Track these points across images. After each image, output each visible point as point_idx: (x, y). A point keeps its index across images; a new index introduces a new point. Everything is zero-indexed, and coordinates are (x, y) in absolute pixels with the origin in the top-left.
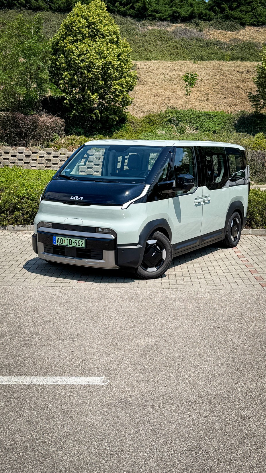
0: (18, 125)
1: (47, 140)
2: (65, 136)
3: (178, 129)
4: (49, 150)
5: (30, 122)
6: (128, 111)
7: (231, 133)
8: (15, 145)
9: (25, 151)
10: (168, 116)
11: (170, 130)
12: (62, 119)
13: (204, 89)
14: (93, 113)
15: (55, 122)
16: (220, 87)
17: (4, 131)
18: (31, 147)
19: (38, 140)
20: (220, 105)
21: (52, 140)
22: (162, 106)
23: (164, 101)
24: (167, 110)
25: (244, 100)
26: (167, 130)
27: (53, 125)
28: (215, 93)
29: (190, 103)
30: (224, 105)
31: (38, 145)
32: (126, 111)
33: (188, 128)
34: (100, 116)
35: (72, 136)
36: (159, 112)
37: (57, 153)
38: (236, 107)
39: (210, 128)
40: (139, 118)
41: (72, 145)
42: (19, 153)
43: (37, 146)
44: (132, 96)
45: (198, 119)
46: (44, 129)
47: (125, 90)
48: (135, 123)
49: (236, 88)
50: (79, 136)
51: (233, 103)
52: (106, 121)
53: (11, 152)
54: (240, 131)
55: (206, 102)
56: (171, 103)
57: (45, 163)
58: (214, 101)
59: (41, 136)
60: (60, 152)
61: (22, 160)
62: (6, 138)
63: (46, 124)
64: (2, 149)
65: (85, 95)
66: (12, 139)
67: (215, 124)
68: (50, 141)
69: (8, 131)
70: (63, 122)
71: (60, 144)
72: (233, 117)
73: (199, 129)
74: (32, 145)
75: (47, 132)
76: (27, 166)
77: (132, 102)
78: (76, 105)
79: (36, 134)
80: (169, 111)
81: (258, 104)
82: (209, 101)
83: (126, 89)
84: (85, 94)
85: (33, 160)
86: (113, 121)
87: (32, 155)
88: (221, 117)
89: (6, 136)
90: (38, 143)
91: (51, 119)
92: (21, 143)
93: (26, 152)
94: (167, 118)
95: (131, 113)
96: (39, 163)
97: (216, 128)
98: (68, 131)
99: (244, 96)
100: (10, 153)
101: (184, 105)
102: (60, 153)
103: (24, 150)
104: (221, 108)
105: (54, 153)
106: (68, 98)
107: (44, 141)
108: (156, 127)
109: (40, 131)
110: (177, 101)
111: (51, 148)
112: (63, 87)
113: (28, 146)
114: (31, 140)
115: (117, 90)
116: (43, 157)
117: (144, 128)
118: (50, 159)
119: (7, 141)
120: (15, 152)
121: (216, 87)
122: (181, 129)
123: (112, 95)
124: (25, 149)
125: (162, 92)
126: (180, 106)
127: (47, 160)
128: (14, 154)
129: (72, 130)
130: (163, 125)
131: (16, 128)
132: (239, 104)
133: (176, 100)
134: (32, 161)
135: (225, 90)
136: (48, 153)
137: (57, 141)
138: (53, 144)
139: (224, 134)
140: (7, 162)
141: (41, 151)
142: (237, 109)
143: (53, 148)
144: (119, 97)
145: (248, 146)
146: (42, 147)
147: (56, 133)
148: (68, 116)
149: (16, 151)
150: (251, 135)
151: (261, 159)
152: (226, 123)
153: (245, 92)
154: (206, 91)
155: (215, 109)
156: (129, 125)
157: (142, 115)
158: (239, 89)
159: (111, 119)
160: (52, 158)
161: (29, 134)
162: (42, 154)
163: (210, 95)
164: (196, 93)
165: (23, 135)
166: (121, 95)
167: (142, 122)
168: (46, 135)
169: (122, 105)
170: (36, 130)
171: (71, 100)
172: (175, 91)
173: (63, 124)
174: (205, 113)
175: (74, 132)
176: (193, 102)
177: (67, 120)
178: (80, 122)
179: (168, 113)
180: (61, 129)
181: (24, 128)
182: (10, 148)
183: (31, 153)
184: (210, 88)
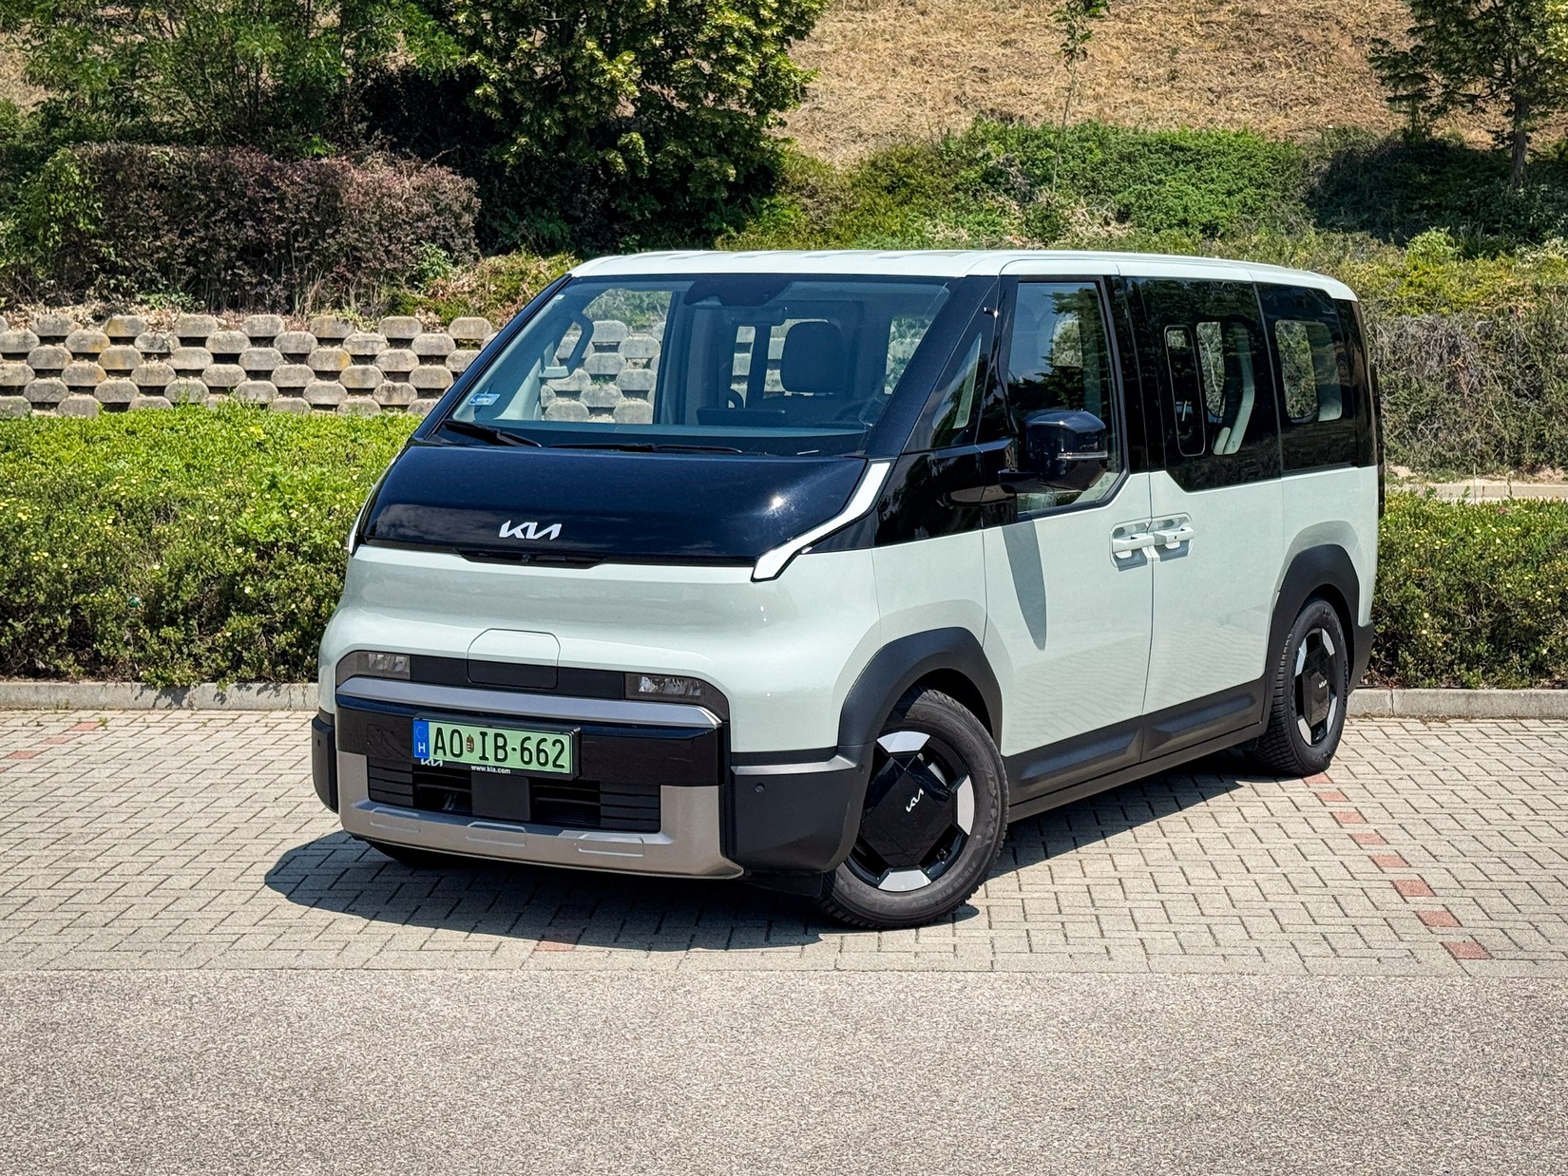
0: (249, 210)
1: (391, 276)
2: (477, 259)
3: (1032, 217)
4: (398, 324)
5: (305, 191)
6: (787, 133)
7: (1289, 233)
8: (235, 305)
9: (281, 333)
10: (980, 155)
11: (994, 224)
12: (464, 177)
13: (1154, 29)
14: (614, 147)
15: (431, 192)
16: (1232, 19)
17: (181, 237)
18: (312, 314)
19: (348, 281)
20: (1235, 103)
21: (417, 279)
22: (953, 107)
23: (961, 86)
24: (974, 129)
25: (1350, 77)
26: (980, 224)
27: (422, 205)
28: (1209, 45)
29: (1090, 92)
30: (1255, 104)
31: (349, 304)
32: (778, 133)
33: (1079, 210)
34: (647, 160)
35: (513, 255)
36: (938, 140)
37: (439, 340)
38: (1313, 113)
39: (1186, 209)
40: (839, 168)
41: (514, 302)
42: (255, 341)
43: (341, 308)
44: (803, 62)
45: (1128, 169)
46: (378, 224)
47: (768, 33)
48: (823, 191)
49: (1311, 21)
50: (545, 256)
51: (1297, 93)
52: (681, 186)
53: (216, 341)
54: (1332, 225)
55: (1167, 88)
56: (996, 94)
57: (379, 387)
58: (1204, 81)
59: (360, 259)
60: (454, 332)
61: (266, 375)
62: (191, 269)
63: (386, 199)
64: (170, 323)
65: (572, 60)
66: (219, 274)
67: (1211, 191)
68: (407, 282)
69: (202, 240)
70: (469, 189)
71: (454, 295)
72: (1299, 159)
73: (1133, 217)
74: (319, 304)
75: (390, 240)
76: (294, 403)
77: (803, 90)
78: (534, 111)
79: (338, 251)
80: (986, 132)
81: (1420, 96)
82: (1182, 82)
83: (777, 29)
84: (574, 56)
85: (321, 374)
86: (712, 186)
87: (316, 349)
88: (1242, 158)
89: (188, 263)
90: (347, 293)
91: (413, 178)
92: (263, 295)
93: (288, 339)
94: (977, 168)
95: (801, 145)
96: (351, 391)
97: (1216, 211)
98: (495, 233)
99: (1351, 59)
100: (208, 344)
101: (1057, 106)
102: (456, 341)
103: (278, 327)
104: (1242, 116)
105: (423, 341)
106: (494, 76)
107: (376, 284)
108: (923, 209)
109: (356, 235)
110: (1025, 86)
111: (413, 315)
112: (467, 23)
113: (297, 307)
114: (311, 279)
115: (731, 35)
116: (371, 358)
117: (866, 213)
118: (403, 368)
119: (195, 287)
120: (232, 341)
121: (1214, 17)
122: (1047, 217)
123: (705, 57)
124: (282, 325)
125: (953, 43)
126: (1039, 108)
127: (388, 374)
128: (228, 350)
129: (514, 228)
130: (957, 200)
131: (240, 224)
132: (1327, 95)
133: (1017, 82)
134: (319, 383)
135: (1259, 30)
136: (395, 342)
137: (439, 281)
138: (420, 296)
139: (1255, 239)
140: (195, 386)
141: (360, 333)
142: (1317, 119)
143: (421, 317)
144: (738, 68)
145: (1375, 293)
146: (366, 310)
147: (434, 242)
148: (492, 159)
149: (238, 332)
150: (1387, 241)
151: (1441, 357)
152: (1268, 185)
153: (1354, 39)
154: (1167, 34)
155: (1211, 121)
156: (793, 202)
157: (857, 152)
158: (1326, 24)
159: (705, 172)
160: (413, 365)
161: (304, 248)
162: (365, 347)
163: (1183, 56)
164: (1115, 44)
165: (270, 253)
166: (750, 57)
167: (854, 185)
168: (388, 252)
169: (756, 104)
170: (337, 231)
171: (508, 84)
172: (1013, 36)
173: (470, 200)
174: (1163, 142)
175: (524, 238)
176: (1101, 90)
177: (488, 181)
178: (550, 189)
179: (983, 142)
180: (457, 225)
181: (280, 219)
182: (211, 319)
183: (309, 344)
184: (1185, 23)
